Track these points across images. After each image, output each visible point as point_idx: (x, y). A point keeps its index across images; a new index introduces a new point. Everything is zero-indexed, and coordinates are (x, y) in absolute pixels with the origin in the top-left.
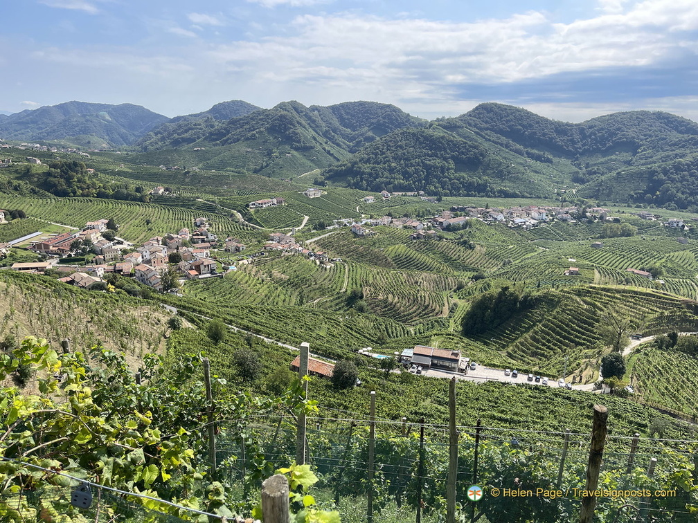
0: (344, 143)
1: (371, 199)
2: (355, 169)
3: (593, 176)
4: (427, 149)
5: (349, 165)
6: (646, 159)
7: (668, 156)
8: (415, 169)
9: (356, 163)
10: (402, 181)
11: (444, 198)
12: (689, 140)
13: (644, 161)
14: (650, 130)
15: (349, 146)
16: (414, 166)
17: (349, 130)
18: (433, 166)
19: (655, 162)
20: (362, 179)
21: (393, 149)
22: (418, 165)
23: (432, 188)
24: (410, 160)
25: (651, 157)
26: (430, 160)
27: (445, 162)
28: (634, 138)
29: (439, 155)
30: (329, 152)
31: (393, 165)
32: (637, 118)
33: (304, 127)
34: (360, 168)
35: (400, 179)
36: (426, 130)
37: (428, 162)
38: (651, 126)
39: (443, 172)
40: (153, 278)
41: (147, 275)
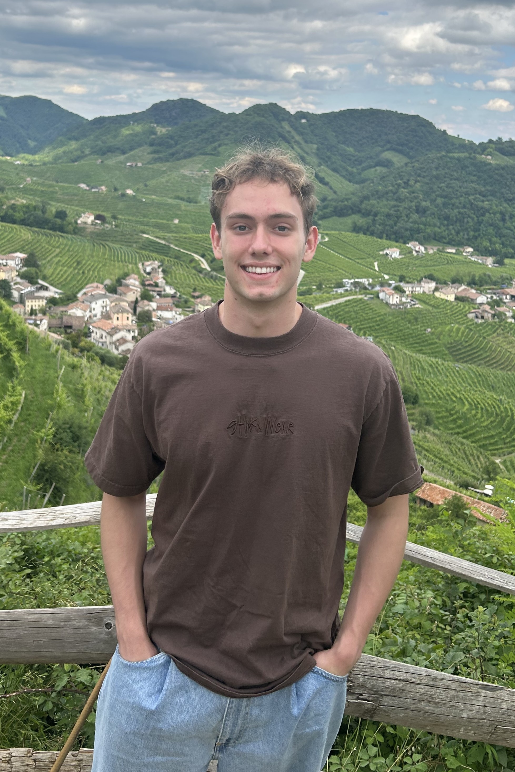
0: (344, 168)
1: (395, 253)
2: (363, 206)
4: (478, 184)
5: (355, 199)
8: (459, 213)
9: (366, 198)
10: (437, 229)
11: (506, 261)
15: (351, 174)
16: (458, 208)
17: (352, 149)
18: (488, 211)
20: (374, 220)
21: (426, 180)
22: (464, 207)
23: (486, 243)
24: (451, 199)
26: (483, 201)
27: (505, 205)
29: (498, 195)
31: (424, 204)
33: (288, 141)
34: (373, 206)
35: (435, 225)
36: (478, 156)
37: (480, 204)
39: (503, 220)
40: (121, 341)
41: (112, 336)
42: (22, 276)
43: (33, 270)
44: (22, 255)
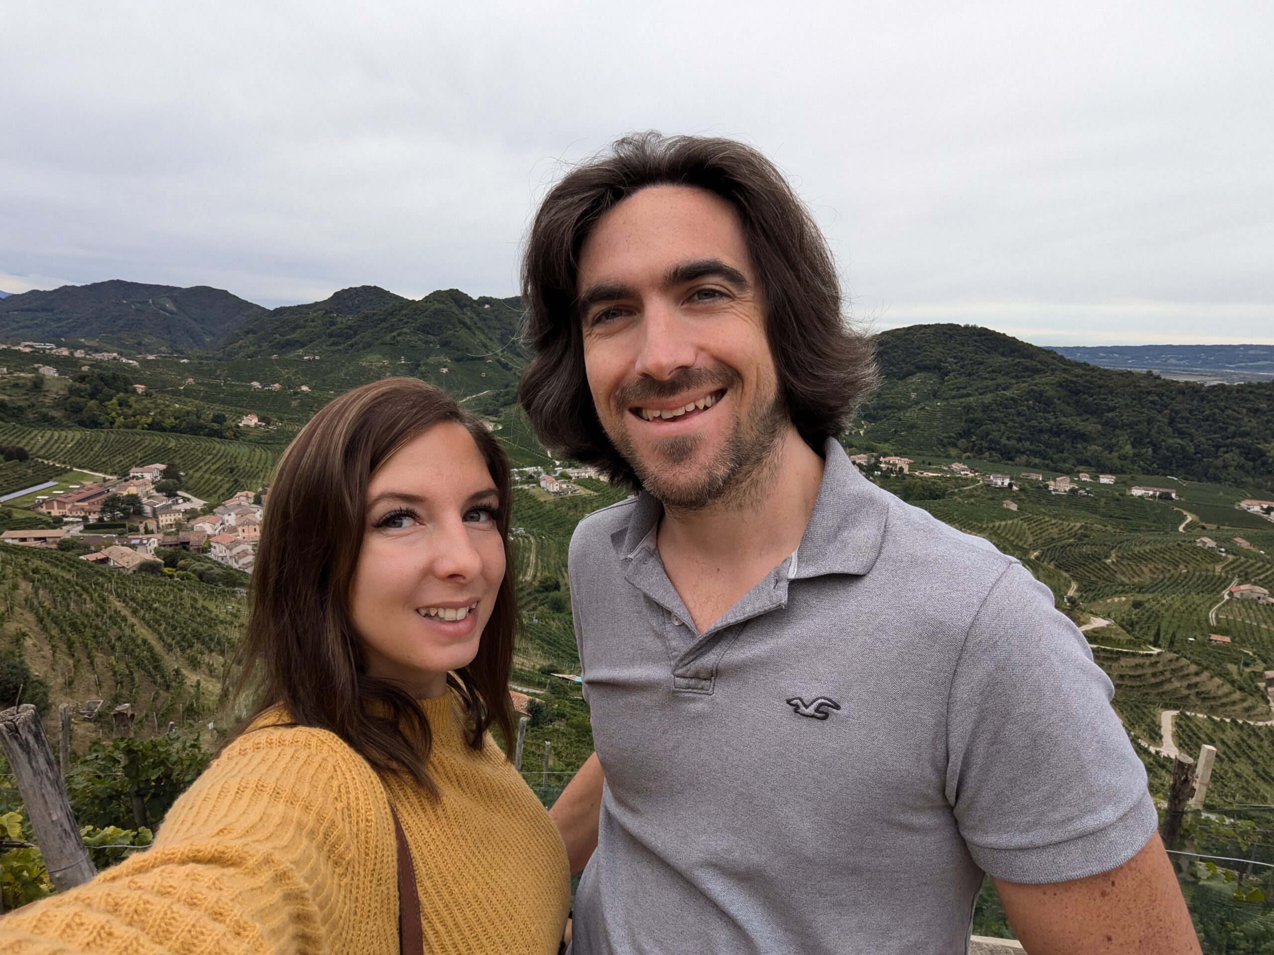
3: (889, 411)
6: (959, 389)
7: (987, 387)
12: (1016, 365)
13: (954, 393)
14: (962, 351)
19: (968, 395)
25: (964, 388)
28: (940, 361)
30: (505, 366)
32: (944, 333)
33: (469, 328)
38: (963, 344)
40: (241, 555)
41: (231, 550)
42: (159, 489)
43: (170, 481)
44: (162, 467)
